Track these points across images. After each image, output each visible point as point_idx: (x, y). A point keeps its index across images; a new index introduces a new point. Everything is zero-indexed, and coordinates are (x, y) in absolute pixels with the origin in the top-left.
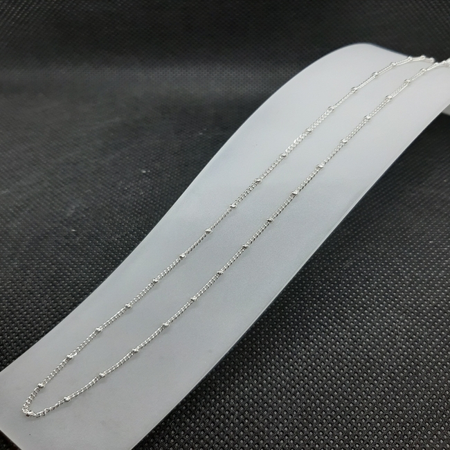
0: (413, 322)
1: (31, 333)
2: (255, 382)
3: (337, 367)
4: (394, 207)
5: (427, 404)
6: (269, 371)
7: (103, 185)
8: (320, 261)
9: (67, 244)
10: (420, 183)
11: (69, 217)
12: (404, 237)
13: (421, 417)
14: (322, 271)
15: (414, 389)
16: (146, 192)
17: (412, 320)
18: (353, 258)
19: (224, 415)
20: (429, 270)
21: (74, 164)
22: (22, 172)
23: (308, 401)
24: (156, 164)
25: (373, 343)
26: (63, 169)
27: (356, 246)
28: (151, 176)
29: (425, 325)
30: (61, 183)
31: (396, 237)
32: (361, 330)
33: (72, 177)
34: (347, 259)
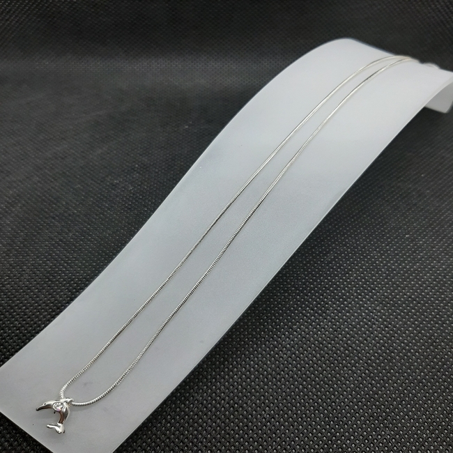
0: (389, 312)
1: (31, 327)
2: (244, 369)
3: (318, 355)
4: (373, 202)
5: (401, 388)
6: (256, 359)
7: (92, 180)
8: (303, 255)
9: (61, 240)
10: (398, 178)
11: (60, 213)
12: (382, 231)
13: (395, 400)
14: (305, 265)
15: (389, 374)
16: (135, 187)
17: (388, 310)
18: (334, 252)
19: (215, 400)
20: (405, 263)
21: (62, 158)
22: (11, 167)
23: (292, 386)
24: (143, 159)
25: (351, 332)
26: (52, 164)
27: (337, 240)
28: (139, 170)
29: (400, 315)
30: (50, 179)
31: (375, 231)
32: (341, 320)
33: (61, 172)
34: (328, 252)
